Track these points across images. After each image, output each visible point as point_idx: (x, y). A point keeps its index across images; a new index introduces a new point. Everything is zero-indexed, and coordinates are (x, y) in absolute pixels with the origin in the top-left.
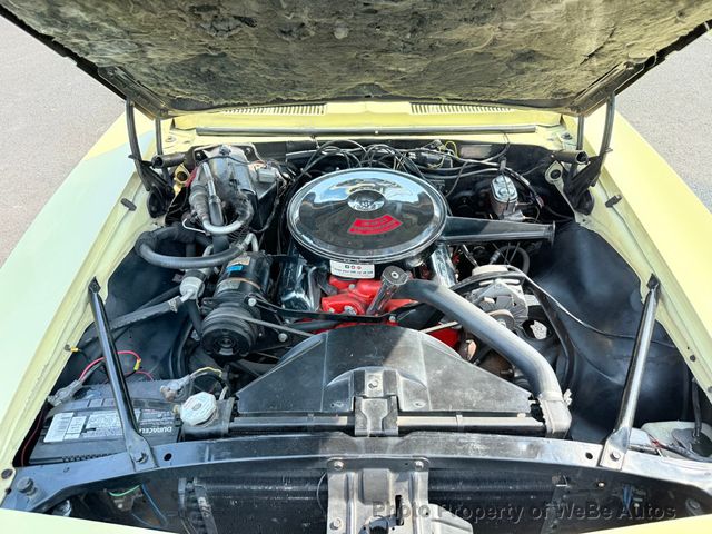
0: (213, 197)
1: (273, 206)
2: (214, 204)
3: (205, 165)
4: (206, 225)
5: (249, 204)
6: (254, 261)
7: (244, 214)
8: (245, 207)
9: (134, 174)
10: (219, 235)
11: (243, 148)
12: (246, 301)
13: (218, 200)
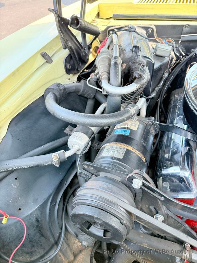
0: (115, 58)
1: (162, 78)
2: (116, 64)
3: (114, 36)
4: (104, 84)
5: (146, 69)
6: (141, 126)
7: (141, 77)
8: (143, 71)
9: (57, 37)
10: (114, 95)
11: (146, 28)
12: (131, 179)
13: (120, 61)
